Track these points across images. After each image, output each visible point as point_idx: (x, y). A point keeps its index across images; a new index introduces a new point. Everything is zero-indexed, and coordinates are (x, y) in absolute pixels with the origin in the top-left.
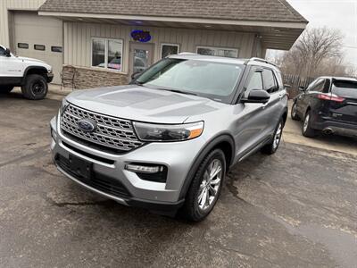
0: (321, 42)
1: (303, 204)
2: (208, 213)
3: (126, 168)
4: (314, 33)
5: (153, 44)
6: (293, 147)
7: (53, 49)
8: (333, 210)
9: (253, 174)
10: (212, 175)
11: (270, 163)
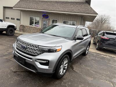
0: (103, 19)
1: (94, 73)
2: (63, 75)
3: (36, 61)
4: (101, 16)
5: (49, 19)
6: (93, 53)
7: (17, 19)
8: (104, 75)
9: (79, 62)
10: (65, 63)
11: (85, 59)
